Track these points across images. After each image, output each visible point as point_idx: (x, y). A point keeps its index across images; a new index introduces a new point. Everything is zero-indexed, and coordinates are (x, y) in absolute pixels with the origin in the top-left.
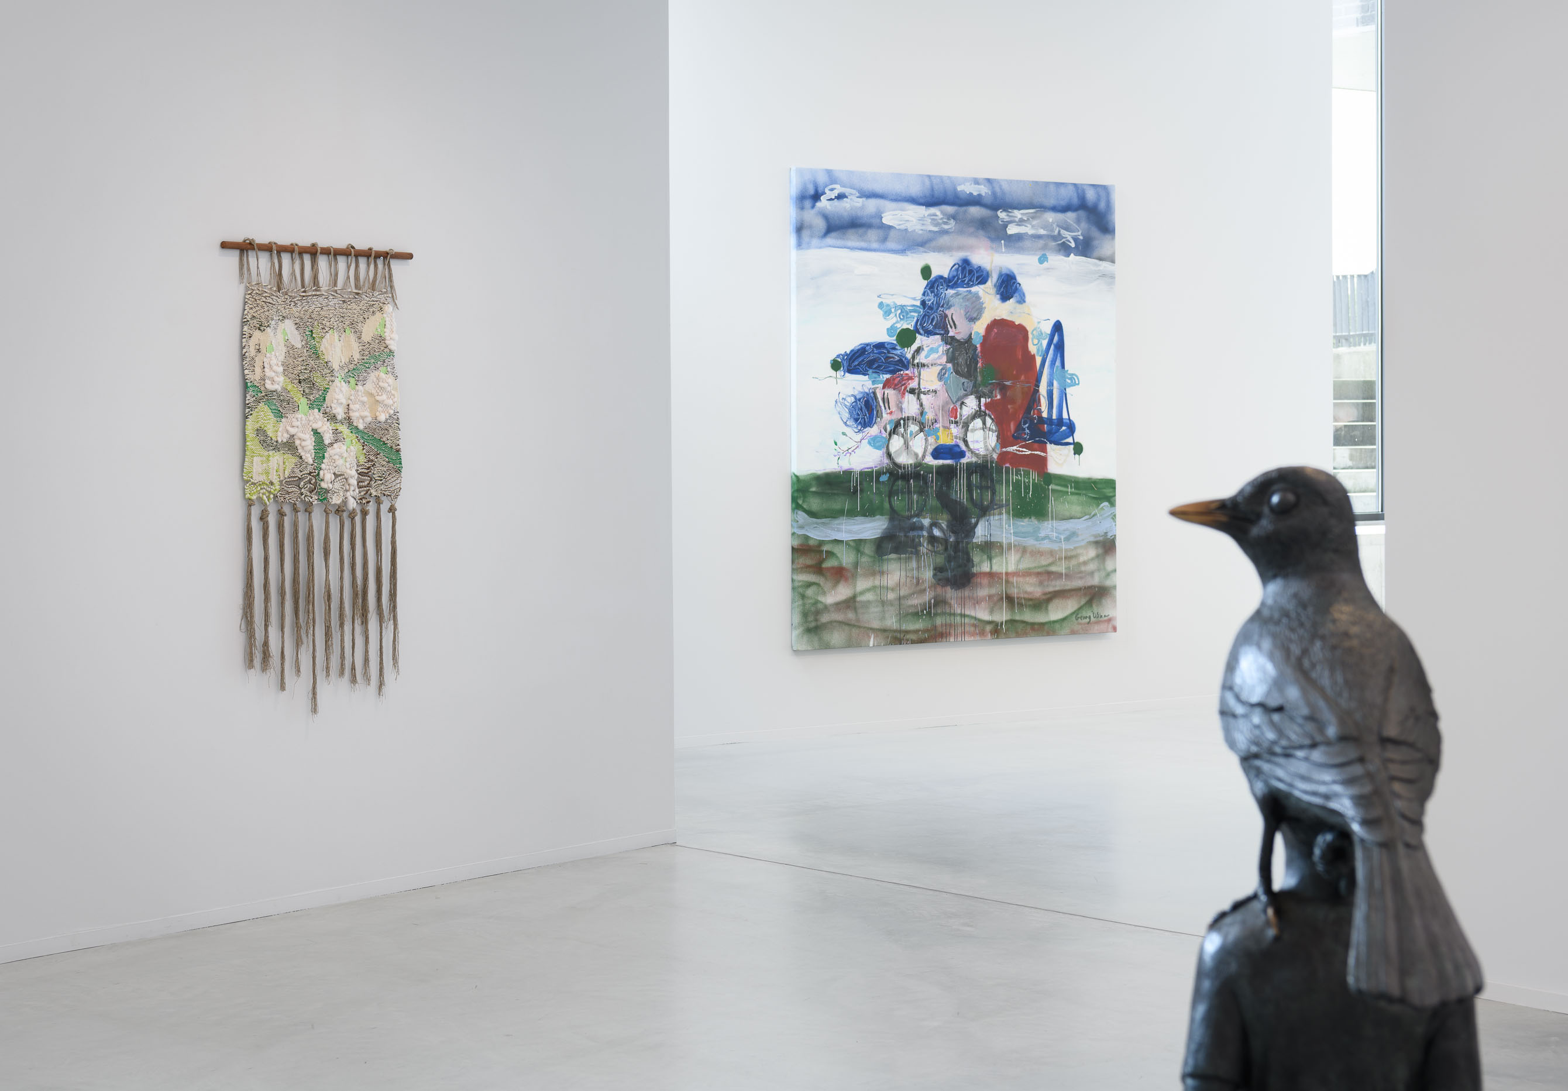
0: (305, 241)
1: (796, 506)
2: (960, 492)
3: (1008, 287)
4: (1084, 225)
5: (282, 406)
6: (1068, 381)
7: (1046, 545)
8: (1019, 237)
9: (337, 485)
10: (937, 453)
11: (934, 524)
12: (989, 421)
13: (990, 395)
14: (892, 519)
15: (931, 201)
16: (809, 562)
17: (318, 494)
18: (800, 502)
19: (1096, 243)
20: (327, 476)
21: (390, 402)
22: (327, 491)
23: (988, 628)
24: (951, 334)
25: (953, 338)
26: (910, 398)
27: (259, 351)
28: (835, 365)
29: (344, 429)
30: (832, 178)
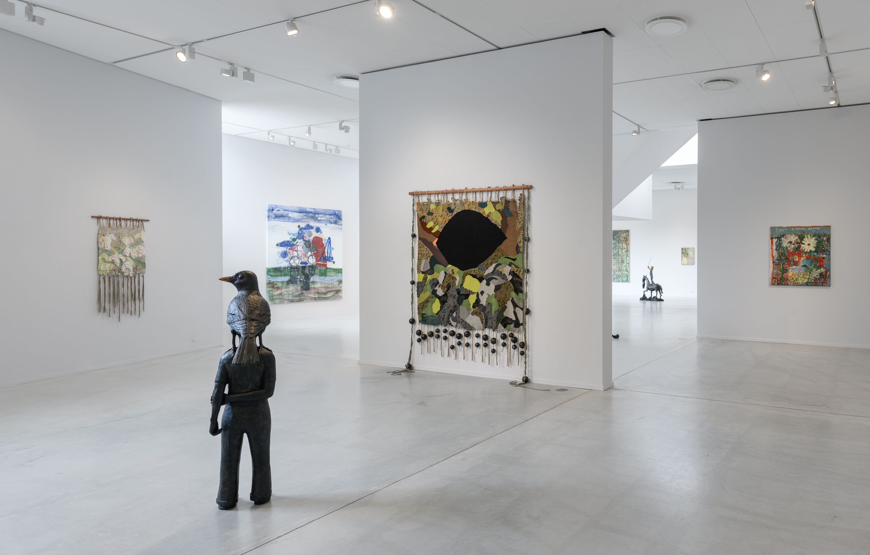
0: (118, 216)
1: (268, 274)
2: (307, 271)
3: (318, 230)
4: (335, 218)
5: (110, 253)
6: (331, 249)
7: (327, 282)
8: (321, 220)
9: (127, 271)
10: (301, 263)
11: (301, 278)
12: (313, 257)
13: (314, 251)
14: (291, 277)
15: (300, 212)
16: (271, 286)
17: (121, 273)
18: (269, 273)
19: (338, 222)
20: (123, 269)
21: (143, 253)
22: (123, 272)
23: (313, 299)
24: (305, 239)
25: (305, 240)
26: (295, 252)
27: (103, 241)
28: (277, 245)
29: (129, 259)
30: (276, 206)
